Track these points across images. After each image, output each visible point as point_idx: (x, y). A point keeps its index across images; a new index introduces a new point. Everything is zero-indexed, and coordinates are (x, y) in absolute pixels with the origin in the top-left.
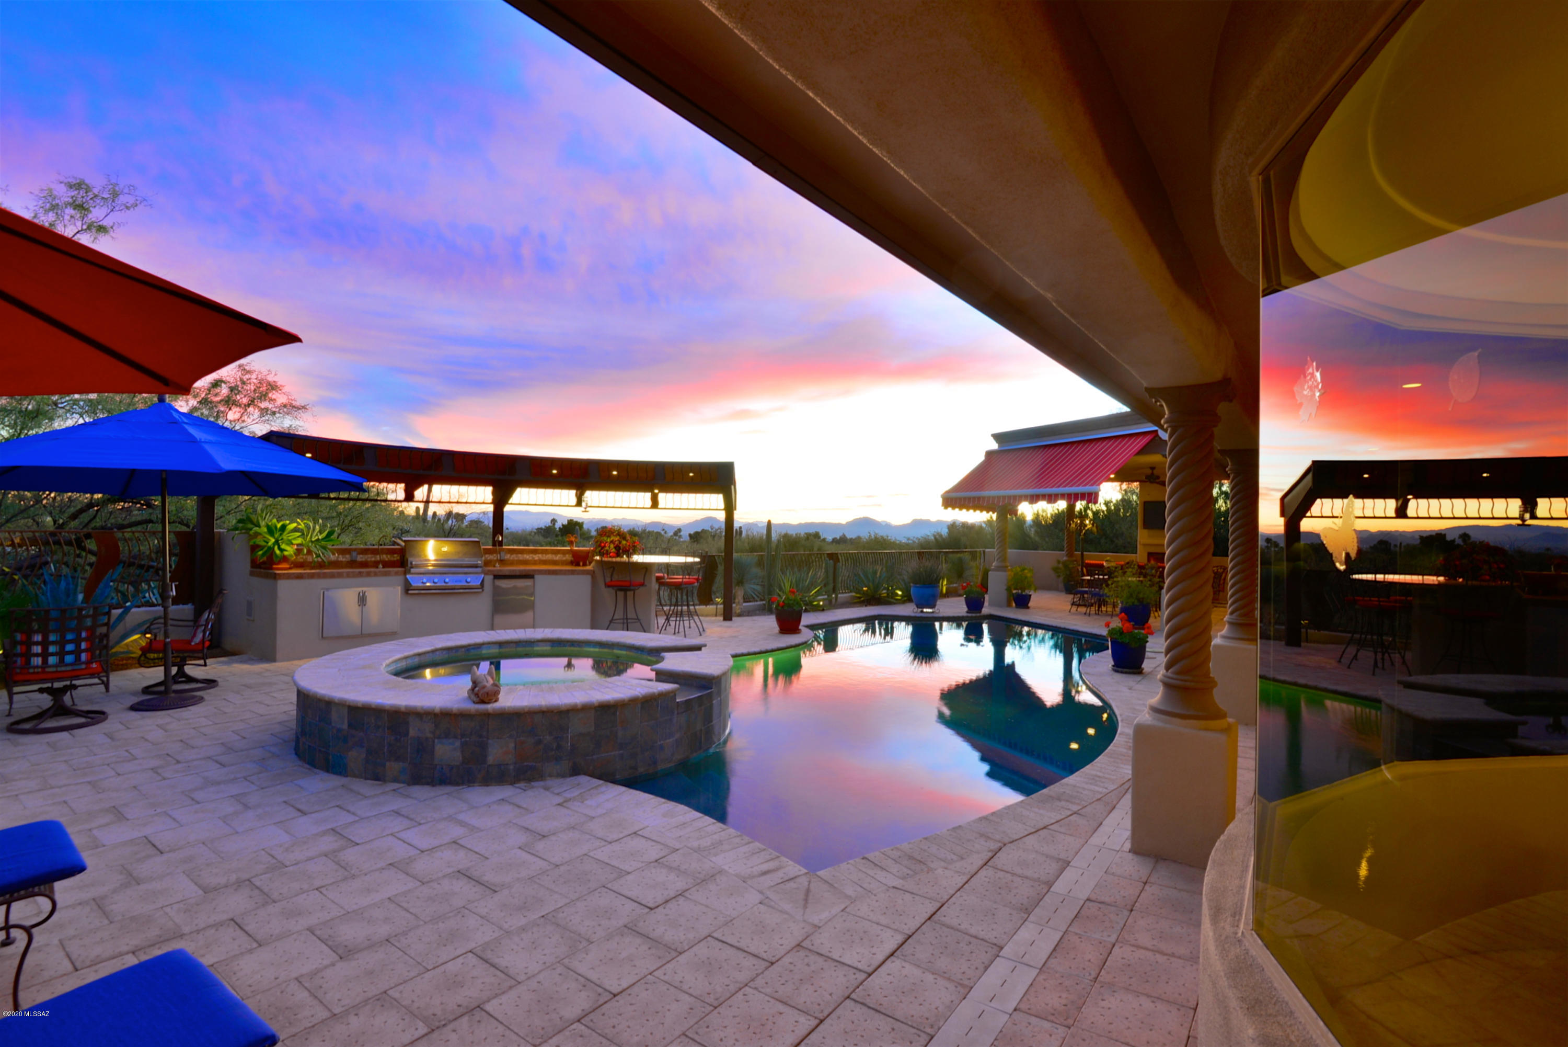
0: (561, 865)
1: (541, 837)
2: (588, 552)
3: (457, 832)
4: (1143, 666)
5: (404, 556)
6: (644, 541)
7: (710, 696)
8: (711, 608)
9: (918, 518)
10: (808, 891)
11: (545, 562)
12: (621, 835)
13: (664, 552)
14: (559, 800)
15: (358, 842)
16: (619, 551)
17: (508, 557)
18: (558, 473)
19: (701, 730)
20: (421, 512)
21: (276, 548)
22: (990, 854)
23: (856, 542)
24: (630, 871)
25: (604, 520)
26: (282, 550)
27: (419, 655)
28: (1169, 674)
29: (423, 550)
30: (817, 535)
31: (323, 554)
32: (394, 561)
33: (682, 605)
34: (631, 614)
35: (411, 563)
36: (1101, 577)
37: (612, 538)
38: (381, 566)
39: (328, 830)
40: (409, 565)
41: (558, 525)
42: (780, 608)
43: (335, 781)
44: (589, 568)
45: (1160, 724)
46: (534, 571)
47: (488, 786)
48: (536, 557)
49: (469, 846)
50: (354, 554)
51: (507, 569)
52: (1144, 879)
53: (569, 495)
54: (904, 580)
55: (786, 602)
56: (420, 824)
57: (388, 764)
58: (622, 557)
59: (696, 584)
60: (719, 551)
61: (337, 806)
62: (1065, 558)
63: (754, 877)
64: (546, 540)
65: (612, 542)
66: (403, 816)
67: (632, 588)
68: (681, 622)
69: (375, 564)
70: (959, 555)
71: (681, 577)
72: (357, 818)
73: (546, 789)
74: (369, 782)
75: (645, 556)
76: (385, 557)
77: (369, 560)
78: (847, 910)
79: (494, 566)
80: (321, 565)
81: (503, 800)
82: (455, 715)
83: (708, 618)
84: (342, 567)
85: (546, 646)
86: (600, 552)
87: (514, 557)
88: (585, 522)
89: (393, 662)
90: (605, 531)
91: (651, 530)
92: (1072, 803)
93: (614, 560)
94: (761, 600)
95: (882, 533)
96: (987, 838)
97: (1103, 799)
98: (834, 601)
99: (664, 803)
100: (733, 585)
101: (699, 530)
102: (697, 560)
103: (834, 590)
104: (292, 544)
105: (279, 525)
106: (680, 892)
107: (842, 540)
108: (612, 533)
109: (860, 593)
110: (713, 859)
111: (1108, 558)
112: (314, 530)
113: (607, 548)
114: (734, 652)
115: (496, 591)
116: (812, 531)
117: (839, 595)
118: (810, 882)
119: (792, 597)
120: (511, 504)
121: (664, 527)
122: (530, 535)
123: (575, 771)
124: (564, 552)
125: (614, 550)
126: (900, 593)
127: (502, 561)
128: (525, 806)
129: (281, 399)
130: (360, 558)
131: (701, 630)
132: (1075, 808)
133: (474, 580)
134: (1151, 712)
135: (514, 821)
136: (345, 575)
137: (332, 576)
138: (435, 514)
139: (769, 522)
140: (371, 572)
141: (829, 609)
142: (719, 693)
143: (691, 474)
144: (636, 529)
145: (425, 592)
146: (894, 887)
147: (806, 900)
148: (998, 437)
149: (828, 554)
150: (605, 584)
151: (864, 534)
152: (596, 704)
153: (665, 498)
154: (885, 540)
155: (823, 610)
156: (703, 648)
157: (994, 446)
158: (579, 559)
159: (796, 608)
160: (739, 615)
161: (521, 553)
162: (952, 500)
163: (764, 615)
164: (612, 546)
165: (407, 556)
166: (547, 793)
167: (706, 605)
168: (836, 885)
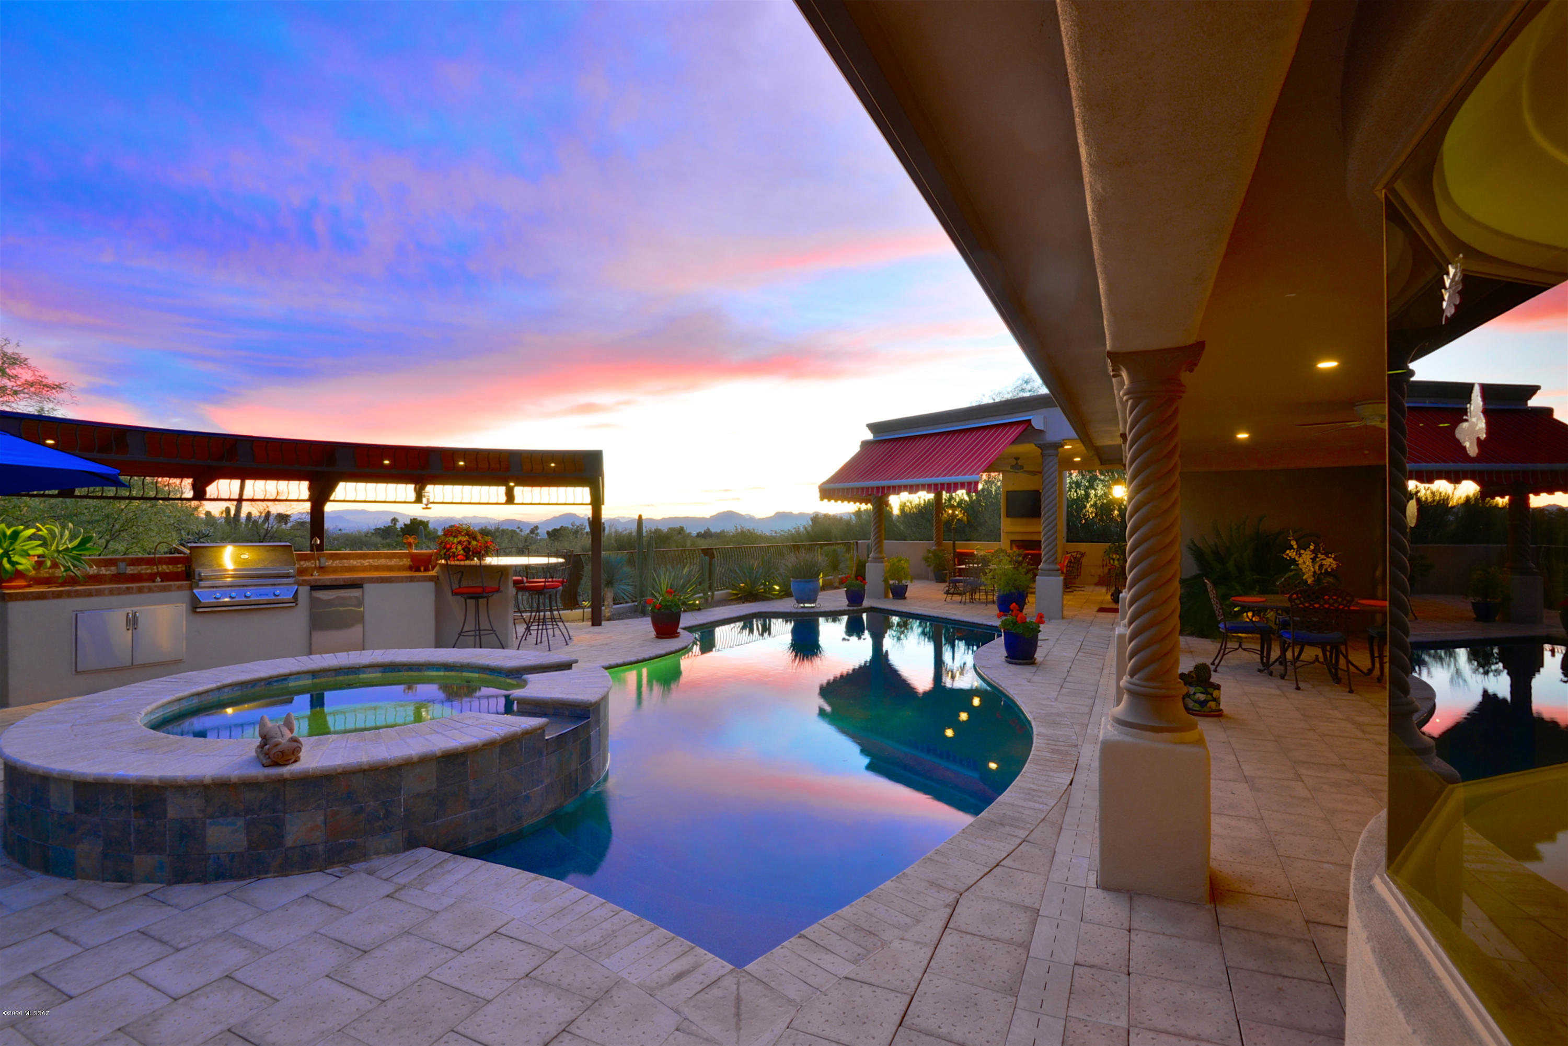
0: (390, 998)
1: (361, 953)
2: (430, 556)
3: (233, 957)
4: (1035, 656)
5: (190, 566)
6: (498, 540)
7: (587, 727)
8: (577, 612)
9: (781, 511)
10: (738, 999)
11: (377, 568)
12: (477, 938)
13: (521, 552)
14: (388, 888)
15: (72, 993)
16: (469, 553)
17: (329, 563)
18: (390, 464)
19: (577, 769)
20: (232, 513)
21: (5, 561)
22: (949, 911)
23: (720, 536)
24: (490, 997)
25: (452, 519)
26: (13, 564)
27: (199, 694)
28: (1135, 680)
29: (218, 558)
30: (681, 530)
31: (75, 566)
32: (178, 572)
33: (545, 611)
34: (485, 625)
35: (199, 575)
36: (976, 565)
37: (460, 538)
38: (158, 579)
39: (27, 976)
40: (197, 577)
41: (399, 525)
42: (656, 611)
43: (57, 886)
44: (432, 573)
45: (1128, 739)
46: (363, 579)
47: (287, 876)
48: (366, 563)
49: (249, 982)
50: (122, 565)
51: (328, 578)
52: (1126, 926)
53: (407, 491)
54: (780, 574)
55: (662, 604)
56: (178, 950)
57: (136, 858)
58: (472, 560)
59: (561, 588)
60: (584, 549)
61: (51, 931)
62: (934, 548)
63: (663, 986)
64: (384, 542)
65: (459, 542)
66: (153, 938)
67: (485, 595)
68: (544, 631)
69: (152, 578)
70: (834, 547)
71: (544, 580)
72: (80, 950)
73: (371, 873)
74: (109, 884)
75: (500, 558)
76: (165, 568)
77: (143, 572)
78: (794, 1024)
79: (312, 575)
80: (73, 581)
81: (307, 896)
82: (235, 784)
83: (574, 624)
84: (105, 582)
85: (376, 672)
86: (445, 554)
87: (337, 563)
88: (431, 521)
89: (158, 708)
90: (453, 530)
91: (505, 527)
92: (1017, 827)
93: (462, 563)
94: (633, 602)
95: (748, 526)
96: (940, 888)
97: (1047, 818)
98: (710, 599)
99: (535, 879)
100: (602, 586)
101: (558, 527)
102: (561, 560)
103: (710, 588)
104: (29, 555)
105: (9, 532)
106: (563, 1027)
107: (707, 535)
108: (460, 532)
109: (736, 590)
110: (606, 962)
111: (978, 547)
112: (62, 536)
113: (454, 550)
114: (606, 664)
115: (314, 602)
116: (677, 526)
117: (716, 593)
118: (738, 984)
119: (669, 598)
120: (334, 501)
121: (520, 524)
122: (366, 536)
123: (412, 843)
124: (401, 556)
125: (462, 552)
126: (777, 588)
127: (321, 569)
128: (338, 904)
129: (26, 375)
130: (130, 570)
131: (567, 638)
132: (1023, 834)
133: (285, 592)
134: (1115, 724)
135: (322, 931)
136: (106, 592)
137: (89, 594)
138: (249, 514)
139: (640, 517)
140: (143, 587)
141: (705, 608)
142: (598, 722)
143: (553, 465)
144: (489, 527)
145: (216, 609)
146: (846, 978)
147: (738, 1015)
148: (873, 427)
149: (702, 549)
150: (452, 591)
151: (730, 528)
152: (439, 754)
153: (521, 493)
154: (751, 533)
155: (699, 609)
156: (573, 665)
157: (869, 436)
158: (419, 564)
159: (674, 610)
160: (609, 619)
161: (347, 559)
162: (829, 491)
163: (637, 617)
164: (460, 547)
165: (193, 566)
166: (372, 878)
167: (572, 610)
168: (773, 984)
